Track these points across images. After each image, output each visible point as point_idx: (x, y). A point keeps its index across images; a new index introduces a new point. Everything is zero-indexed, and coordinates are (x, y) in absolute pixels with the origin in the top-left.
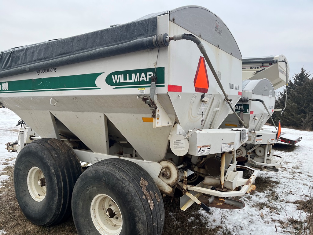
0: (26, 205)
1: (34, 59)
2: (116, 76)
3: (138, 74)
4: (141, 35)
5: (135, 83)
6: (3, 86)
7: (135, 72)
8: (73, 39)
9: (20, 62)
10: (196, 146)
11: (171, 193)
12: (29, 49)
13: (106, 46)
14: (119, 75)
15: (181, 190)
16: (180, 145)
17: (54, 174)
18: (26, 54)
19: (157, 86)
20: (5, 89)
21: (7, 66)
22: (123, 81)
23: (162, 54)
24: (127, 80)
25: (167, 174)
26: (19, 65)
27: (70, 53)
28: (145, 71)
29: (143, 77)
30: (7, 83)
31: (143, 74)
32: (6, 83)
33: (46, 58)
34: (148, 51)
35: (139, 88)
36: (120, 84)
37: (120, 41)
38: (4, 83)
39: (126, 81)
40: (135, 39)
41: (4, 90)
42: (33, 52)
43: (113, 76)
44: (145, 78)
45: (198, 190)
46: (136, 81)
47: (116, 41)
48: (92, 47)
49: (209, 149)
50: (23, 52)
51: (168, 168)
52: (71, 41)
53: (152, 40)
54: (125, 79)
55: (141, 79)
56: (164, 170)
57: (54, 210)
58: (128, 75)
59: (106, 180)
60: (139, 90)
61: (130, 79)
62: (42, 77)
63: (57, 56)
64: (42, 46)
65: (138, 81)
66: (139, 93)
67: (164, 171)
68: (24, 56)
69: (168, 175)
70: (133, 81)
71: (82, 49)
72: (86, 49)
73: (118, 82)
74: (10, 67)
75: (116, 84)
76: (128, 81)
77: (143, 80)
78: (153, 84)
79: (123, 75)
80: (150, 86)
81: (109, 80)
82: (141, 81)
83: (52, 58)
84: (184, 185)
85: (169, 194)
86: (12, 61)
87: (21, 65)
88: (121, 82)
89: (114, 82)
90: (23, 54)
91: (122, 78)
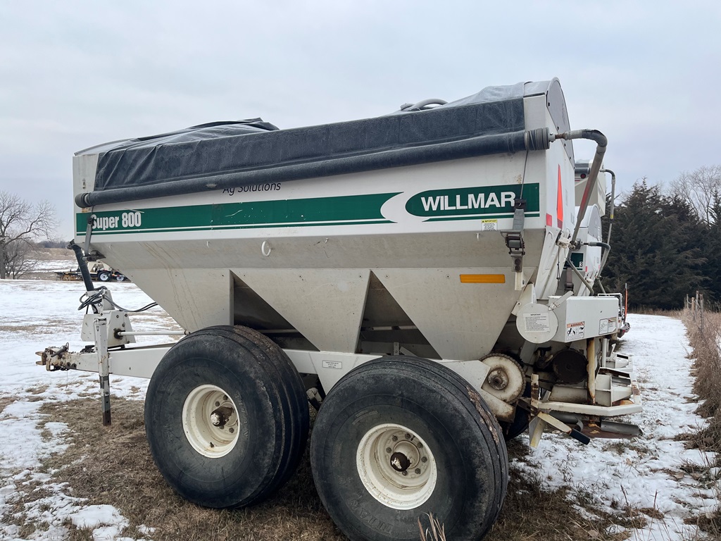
0: (185, 469)
1: (222, 164)
2: (431, 199)
3: (482, 196)
4: (492, 127)
5: (473, 211)
6: (124, 219)
7: (476, 191)
8: (327, 129)
9: (181, 170)
10: (565, 324)
11: (510, 416)
12: (207, 146)
13: (412, 146)
14: (438, 198)
15: (527, 409)
16: (538, 322)
17: (265, 395)
18: (199, 155)
19: (526, 216)
20: (132, 226)
21: (143, 177)
22: (447, 208)
23: (533, 162)
24: (456, 206)
25: (502, 381)
26: (178, 176)
27: (321, 155)
28: (498, 190)
29: (492, 200)
30: (138, 213)
31: (493, 195)
32: (134, 213)
33: (258, 164)
34: (504, 156)
35: (484, 220)
36: (439, 212)
37: (443, 136)
38: (128, 212)
39: (454, 208)
40: (479, 135)
41: (129, 228)
42: (220, 152)
43: (423, 199)
44: (496, 203)
45: (560, 407)
46: (476, 206)
47: (434, 138)
48: (377, 147)
49: (582, 329)
50: (190, 152)
51: (501, 369)
52: (324, 134)
53: (523, 137)
54: (452, 203)
55: (489, 203)
56: (495, 373)
57: (266, 470)
58: (458, 197)
59: (405, 394)
60: (483, 224)
61: (464, 202)
62: (241, 201)
63: (286, 160)
64: (243, 141)
65: (482, 206)
66: (483, 229)
67: (496, 376)
68: (194, 158)
69: (503, 383)
70: (470, 207)
71: (352, 150)
72: (361, 148)
73: (434, 208)
74: (150, 179)
75: (431, 213)
76: (459, 207)
77: (493, 206)
78: (519, 212)
79: (447, 197)
80: (512, 216)
81: (414, 206)
82: (487, 206)
83: (273, 165)
84: (533, 399)
85: (506, 418)
86: (157, 167)
87: (184, 177)
88: (442, 209)
89: (427, 208)
90: (192, 154)
91: (444, 202)
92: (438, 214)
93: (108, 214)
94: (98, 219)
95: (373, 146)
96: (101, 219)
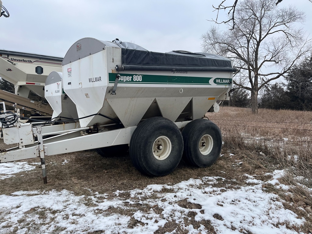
6: (135, 78)
7: (224, 79)
28: (227, 79)
32: (139, 76)
34: (228, 72)
36: (219, 83)
41: (136, 81)
46: (224, 82)
54: (221, 81)
61: (222, 82)
66: (225, 87)
75: (217, 83)
80: (229, 85)
81: (215, 81)
86: (150, 59)
92: (218, 83)
93: (127, 75)
94: (121, 77)
96: (123, 77)
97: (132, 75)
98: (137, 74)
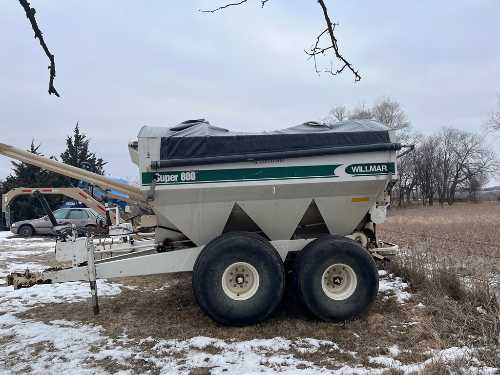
1: (253, 149)
2: (355, 167)
3: (375, 167)
4: (379, 141)
5: (372, 172)
6: (182, 176)
7: (373, 165)
9: (225, 150)
12: (241, 139)
14: (358, 167)
16: (379, 216)
18: (236, 143)
19: (393, 174)
20: (188, 180)
21: (198, 153)
22: (362, 171)
23: (392, 155)
28: (381, 164)
30: (193, 173)
31: (379, 166)
32: (190, 173)
35: (376, 176)
36: (359, 173)
38: (185, 172)
39: (364, 171)
43: (352, 167)
44: (380, 169)
46: (373, 171)
50: (230, 141)
51: (360, 237)
54: (364, 169)
58: (366, 167)
61: (368, 169)
62: (262, 167)
65: (375, 171)
66: (375, 179)
67: (358, 240)
71: (322, 145)
73: (357, 171)
74: (204, 154)
75: (356, 173)
76: (366, 171)
77: (379, 171)
78: (390, 173)
79: (362, 167)
81: (349, 170)
82: (377, 171)
86: (208, 148)
88: (360, 171)
89: (354, 171)
90: (232, 143)
91: (361, 169)
93: (170, 173)
94: (161, 176)
95: (331, 145)
96: (164, 176)
97: (179, 173)
98: (188, 170)
